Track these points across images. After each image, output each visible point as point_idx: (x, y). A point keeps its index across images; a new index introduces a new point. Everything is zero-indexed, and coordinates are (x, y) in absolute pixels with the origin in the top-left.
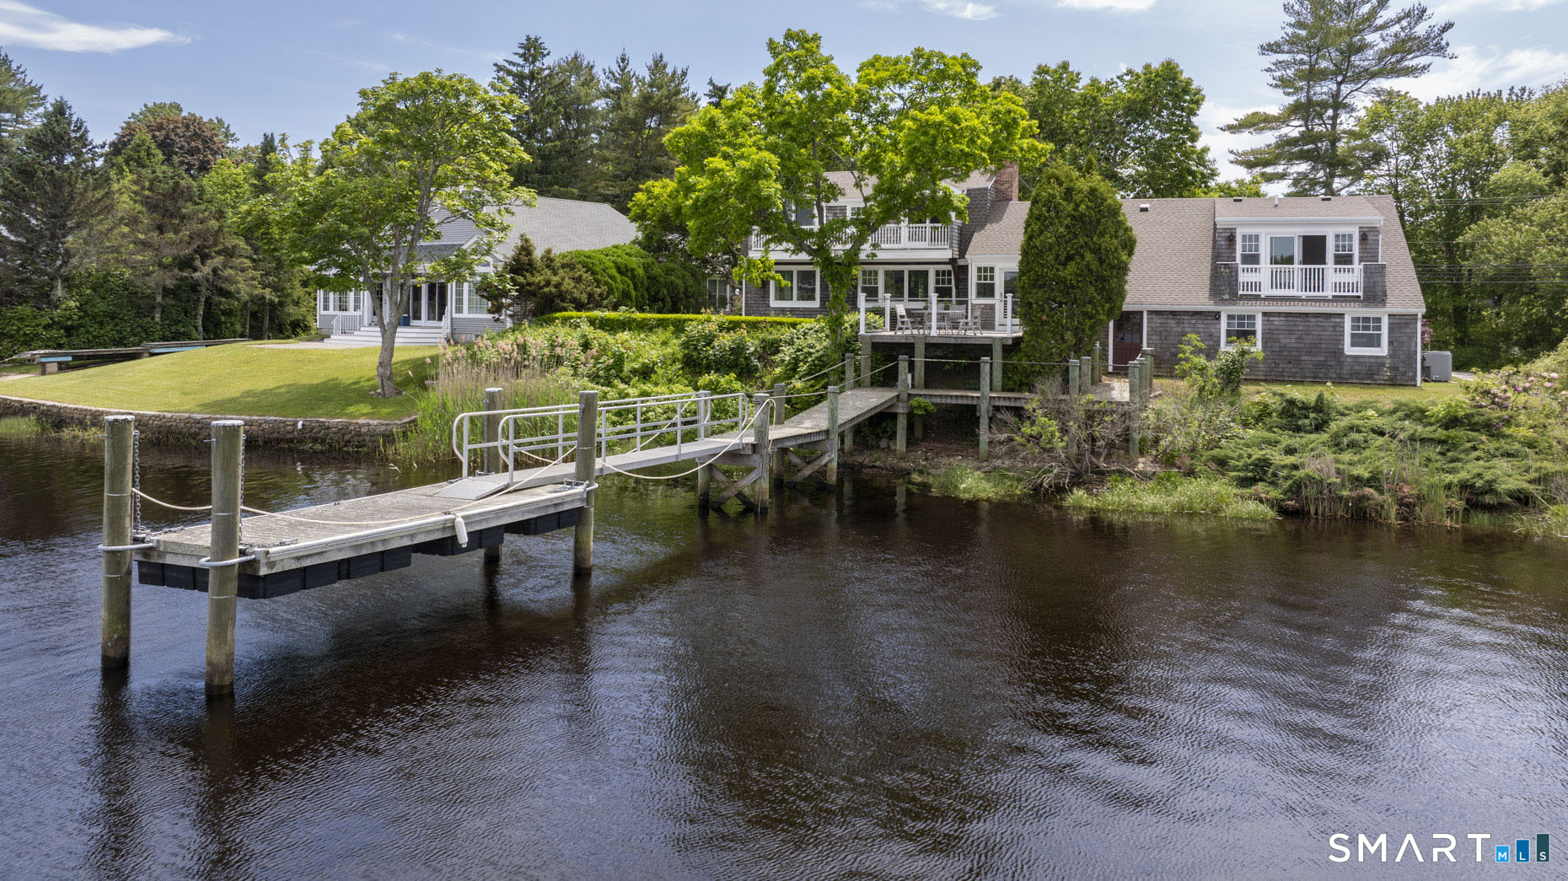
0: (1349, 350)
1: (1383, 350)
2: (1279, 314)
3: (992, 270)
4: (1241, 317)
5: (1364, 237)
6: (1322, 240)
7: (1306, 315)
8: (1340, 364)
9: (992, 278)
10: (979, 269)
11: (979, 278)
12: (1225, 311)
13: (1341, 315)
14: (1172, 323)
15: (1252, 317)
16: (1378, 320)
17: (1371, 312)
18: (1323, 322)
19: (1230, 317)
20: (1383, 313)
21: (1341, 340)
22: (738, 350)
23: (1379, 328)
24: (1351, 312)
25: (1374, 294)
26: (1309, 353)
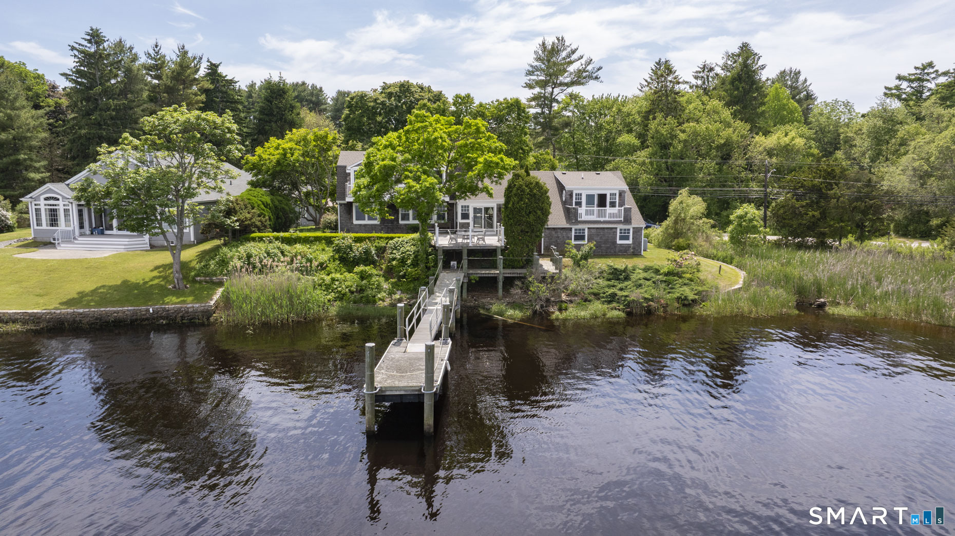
0: (619, 242)
1: (630, 242)
2: (594, 228)
3: (468, 207)
4: (580, 230)
5: (620, 195)
6: (605, 195)
7: (604, 228)
8: (615, 247)
9: (468, 210)
10: (462, 207)
11: (462, 210)
12: (574, 227)
13: (616, 228)
14: (553, 232)
15: (584, 230)
16: (629, 230)
17: (626, 227)
18: (609, 231)
19: (576, 230)
20: (631, 227)
21: (616, 238)
22: (367, 252)
23: (629, 233)
24: (620, 227)
25: (627, 220)
26: (604, 243)
